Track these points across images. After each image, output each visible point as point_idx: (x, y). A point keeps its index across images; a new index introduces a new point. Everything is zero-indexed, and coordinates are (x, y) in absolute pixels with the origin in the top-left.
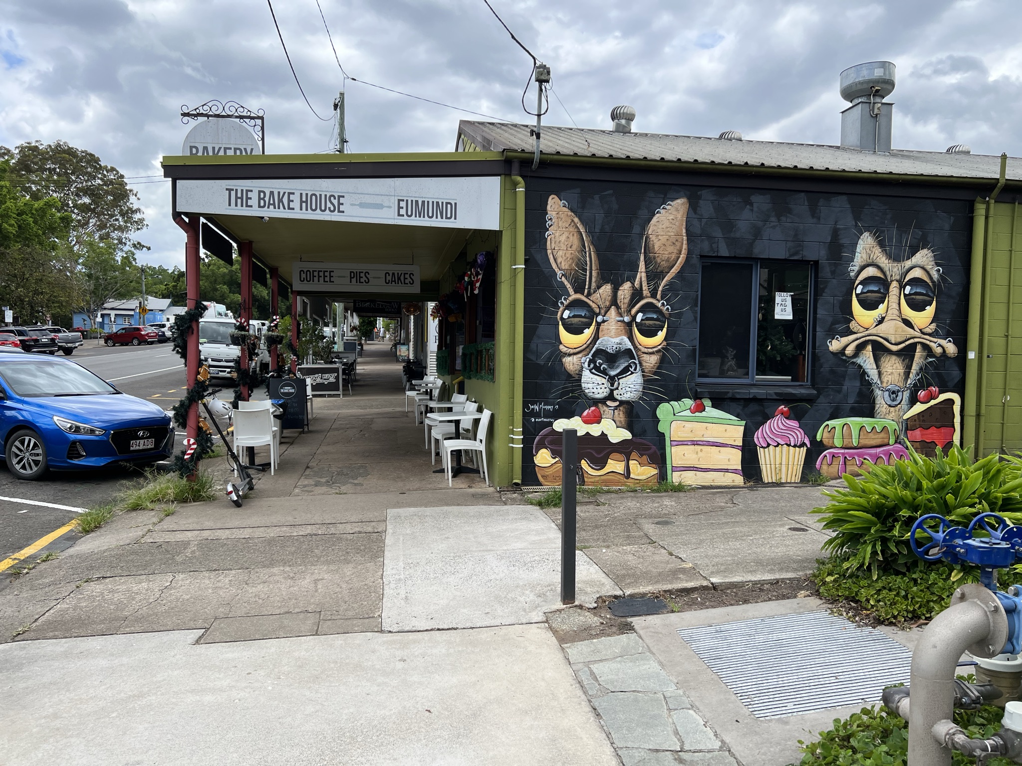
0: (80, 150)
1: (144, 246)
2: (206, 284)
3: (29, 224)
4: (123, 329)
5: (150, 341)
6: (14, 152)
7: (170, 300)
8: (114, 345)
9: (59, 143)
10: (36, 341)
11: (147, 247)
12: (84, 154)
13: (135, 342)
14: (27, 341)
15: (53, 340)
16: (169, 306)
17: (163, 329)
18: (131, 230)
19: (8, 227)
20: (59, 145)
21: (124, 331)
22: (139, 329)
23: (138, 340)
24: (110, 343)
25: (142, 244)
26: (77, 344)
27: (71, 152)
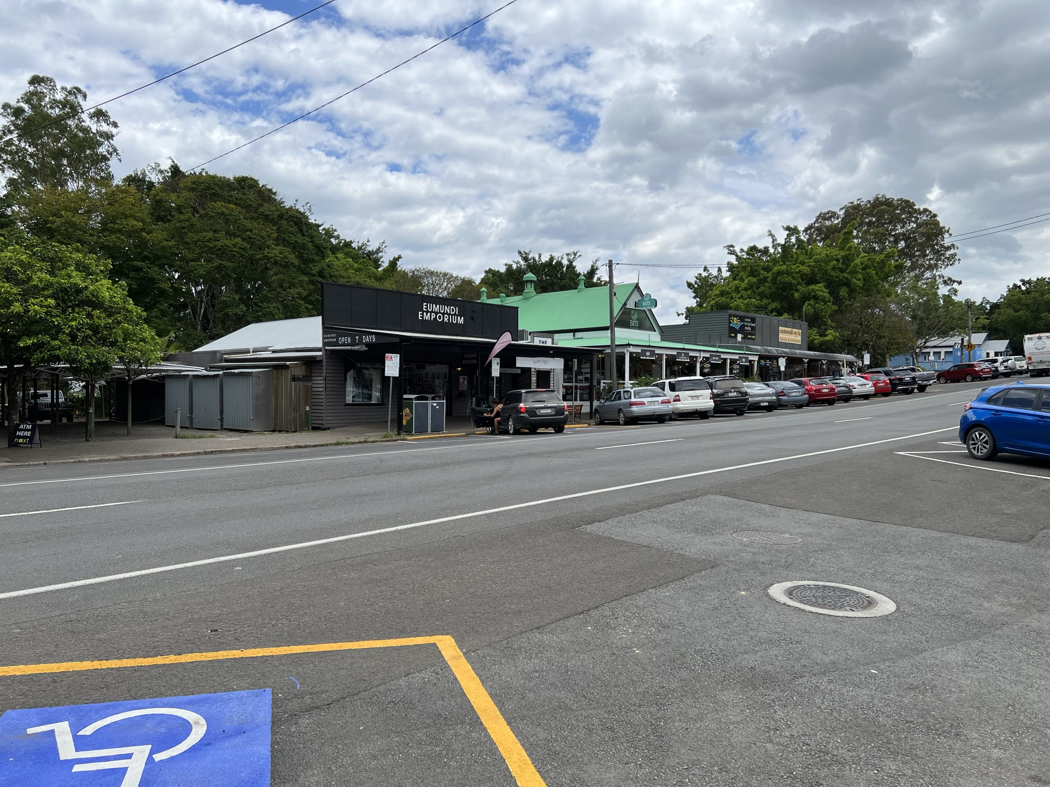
0: (896, 199)
1: (954, 281)
2: (1027, 313)
3: (872, 276)
4: (956, 366)
5: (984, 377)
6: (839, 213)
7: (986, 334)
8: (946, 383)
9: (877, 197)
10: (901, 379)
11: (957, 282)
12: (899, 202)
13: (969, 378)
14: (893, 380)
15: (914, 378)
16: (985, 340)
17: (996, 365)
18: (941, 267)
19: (856, 281)
20: (877, 199)
21: (957, 368)
22: (973, 366)
23: (972, 376)
24: (942, 380)
25: (953, 279)
26: (931, 382)
27: (888, 203)
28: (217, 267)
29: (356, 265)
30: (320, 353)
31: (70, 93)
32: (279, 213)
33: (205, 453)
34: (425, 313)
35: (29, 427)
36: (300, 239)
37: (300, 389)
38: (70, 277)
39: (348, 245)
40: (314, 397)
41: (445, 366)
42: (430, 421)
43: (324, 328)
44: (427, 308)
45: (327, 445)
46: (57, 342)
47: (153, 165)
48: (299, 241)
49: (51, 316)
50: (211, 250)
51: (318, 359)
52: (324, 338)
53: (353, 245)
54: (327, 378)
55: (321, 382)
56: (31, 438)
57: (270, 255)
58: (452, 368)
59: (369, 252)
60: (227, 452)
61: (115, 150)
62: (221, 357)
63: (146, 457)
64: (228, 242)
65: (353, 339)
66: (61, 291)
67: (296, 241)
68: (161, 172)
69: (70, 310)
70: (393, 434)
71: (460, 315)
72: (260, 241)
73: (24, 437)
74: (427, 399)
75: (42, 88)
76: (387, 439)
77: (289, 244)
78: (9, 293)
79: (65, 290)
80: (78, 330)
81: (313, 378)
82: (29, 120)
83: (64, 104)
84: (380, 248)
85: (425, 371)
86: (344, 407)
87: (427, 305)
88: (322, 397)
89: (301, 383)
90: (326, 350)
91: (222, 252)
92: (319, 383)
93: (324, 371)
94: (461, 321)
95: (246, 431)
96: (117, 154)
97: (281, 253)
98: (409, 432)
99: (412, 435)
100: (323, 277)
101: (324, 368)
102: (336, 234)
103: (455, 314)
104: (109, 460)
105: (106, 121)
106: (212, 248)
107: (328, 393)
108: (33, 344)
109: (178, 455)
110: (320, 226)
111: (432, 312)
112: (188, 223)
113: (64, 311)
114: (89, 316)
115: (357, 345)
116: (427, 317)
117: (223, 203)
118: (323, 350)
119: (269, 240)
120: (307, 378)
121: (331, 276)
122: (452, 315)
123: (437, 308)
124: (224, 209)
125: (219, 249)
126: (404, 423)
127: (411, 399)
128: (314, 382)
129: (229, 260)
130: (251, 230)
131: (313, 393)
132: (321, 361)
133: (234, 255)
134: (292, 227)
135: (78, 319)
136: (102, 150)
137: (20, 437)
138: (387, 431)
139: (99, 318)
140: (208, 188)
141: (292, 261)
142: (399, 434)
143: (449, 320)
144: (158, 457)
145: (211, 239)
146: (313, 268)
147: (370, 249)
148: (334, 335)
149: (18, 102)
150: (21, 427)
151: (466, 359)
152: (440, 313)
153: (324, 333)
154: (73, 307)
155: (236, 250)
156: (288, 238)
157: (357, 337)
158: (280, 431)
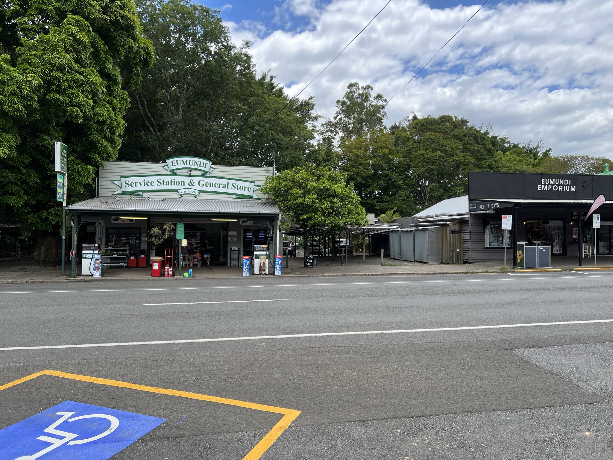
28: (426, 169)
29: (518, 159)
30: (468, 216)
31: (365, 89)
32: (463, 133)
33: (386, 274)
34: (543, 186)
35: (312, 258)
36: (476, 147)
37: (455, 237)
38: (324, 183)
39: (516, 146)
40: (464, 243)
41: (561, 221)
42: (537, 260)
43: (470, 200)
44: (545, 182)
45: (460, 273)
46: (317, 216)
47: (405, 117)
48: (476, 148)
49: (315, 203)
50: (423, 161)
51: (466, 220)
52: (469, 207)
53: (520, 146)
54: (472, 231)
55: (468, 234)
56: (312, 263)
57: (457, 159)
58: (566, 222)
59: (531, 149)
60: (398, 274)
61: (385, 114)
62: (417, 220)
63: (355, 275)
64: (432, 155)
65: (486, 206)
66: (320, 191)
67: (473, 149)
68: (409, 121)
69: (323, 200)
70: (509, 267)
71: (573, 185)
72: (451, 151)
73: (310, 262)
74: (535, 244)
75: (354, 89)
76: (503, 271)
77: (469, 151)
78: (297, 193)
79: (321, 190)
80: (327, 209)
81: (464, 231)
82: (348, 107)
83: (362, 95)
84: (538, 145)
85: (548, 225)
86: (484, 249)
87: (545, 181)
88: (469, 243)
89: (456, 235)
90: (471, 214)
91: (430, 161)
92: (467, 234)
93: (470, 227)
94: (573, 189)
95: (426, 263)
96: (386, 116)
97: (463, 157)
98: (521, 267)
99: (524, 269)
100: (491, 168)
101: (470, 225)
102: (508, 140)
103: (568, 185)
104: (337, 276)
105: (381, 100)
106: (424, 159)
107: (472, 241)
108: (307, 217)
109: (372, 275)
110: (497, 137)
111: (549, 184)
112: (411, 147)
113: (321, 200)
114: (332, 202)
115: (488, 210)
116: (545, 188)
117: (431, 133)
118: (469, 214)
119: (457, 150)
120: (461, 231)
121: (497, 167)
122: (566, 186)
123: (552, 182)
124: (430, 136)
125: (428, 159)
126: (519, 260)
127: (523, 245)
128: (464, 234)
129: (433, 164)
130: (446, 146)
131: (464, 241)
132: (468, 221)
133: (436, 161)
134: (471, 141)
135: (326, 204)
136: (379, 115)
137: (308, 262)
138: (504, 265)
139: (336, 203)
140: (423, 125)
141: (471, 161)
142: (514, 268)
143: (563, 189)
144: (361, 275)
145: (423, 154)
146: (485, 163)
147: (531, 147)
148: (474, 205)
149: (343, 98)
150: (309, 257)
151: (574, 216)
152: (555, 184)
153: (470, 203)
154: (325, 198)
155: (437, 158)
156: (468, 148)
157: (488, 205)
158: (444, 263)
